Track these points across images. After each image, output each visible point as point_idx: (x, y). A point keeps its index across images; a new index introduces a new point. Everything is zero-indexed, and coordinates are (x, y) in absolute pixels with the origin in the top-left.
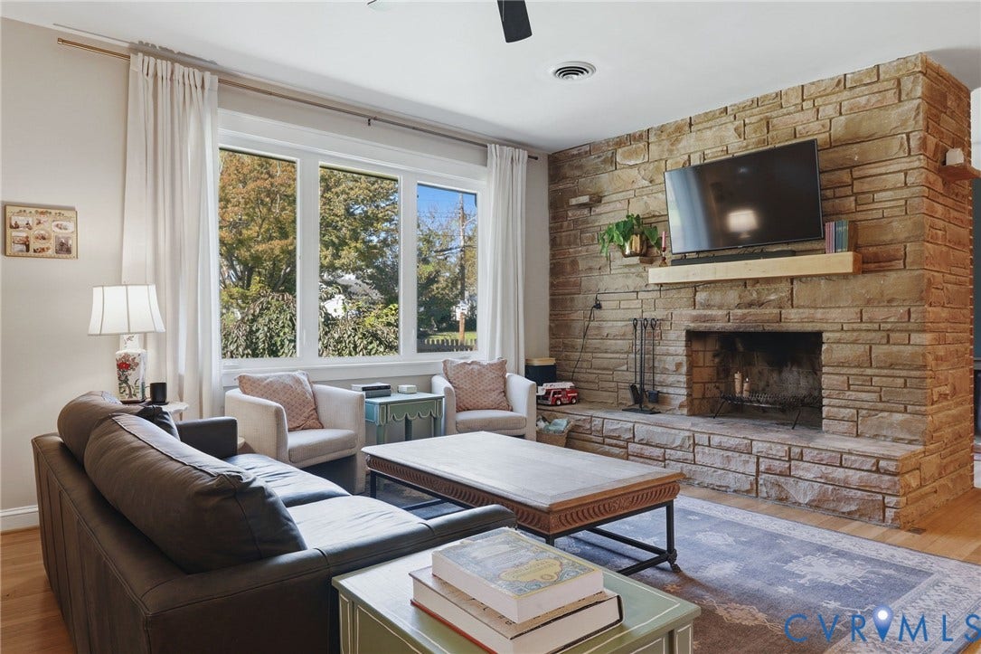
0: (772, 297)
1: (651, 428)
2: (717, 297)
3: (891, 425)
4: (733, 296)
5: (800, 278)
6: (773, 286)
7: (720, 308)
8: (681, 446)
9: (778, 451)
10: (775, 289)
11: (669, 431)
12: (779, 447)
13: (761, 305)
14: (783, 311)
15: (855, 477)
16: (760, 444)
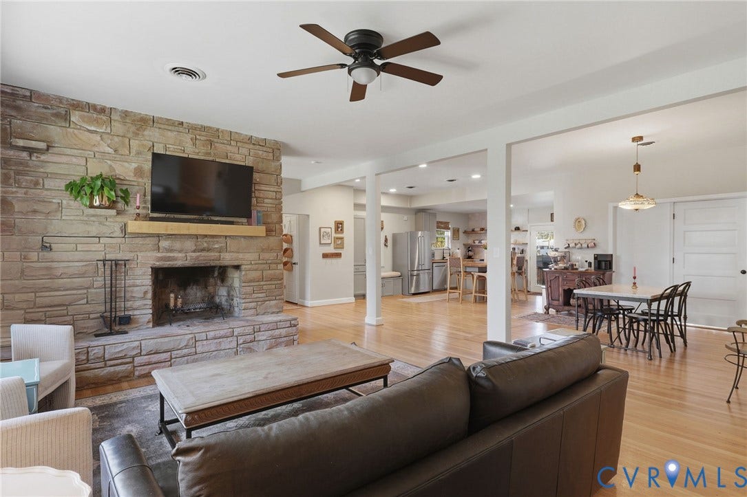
0: (216, 246)
1: (159, 340)
2: (177, 245)
3: (271, 306)
4: (190, 244)
5: (230, 236)
6: (215, 240)
7: (180, 251)
8: (186, 346)
9: (248, 330)
10: (217, 241)
11: (175, 338)
12: (248, 328)
13: (209, 250)
14: (222, 254)
15: (283, 332)
16: (239, 329)
